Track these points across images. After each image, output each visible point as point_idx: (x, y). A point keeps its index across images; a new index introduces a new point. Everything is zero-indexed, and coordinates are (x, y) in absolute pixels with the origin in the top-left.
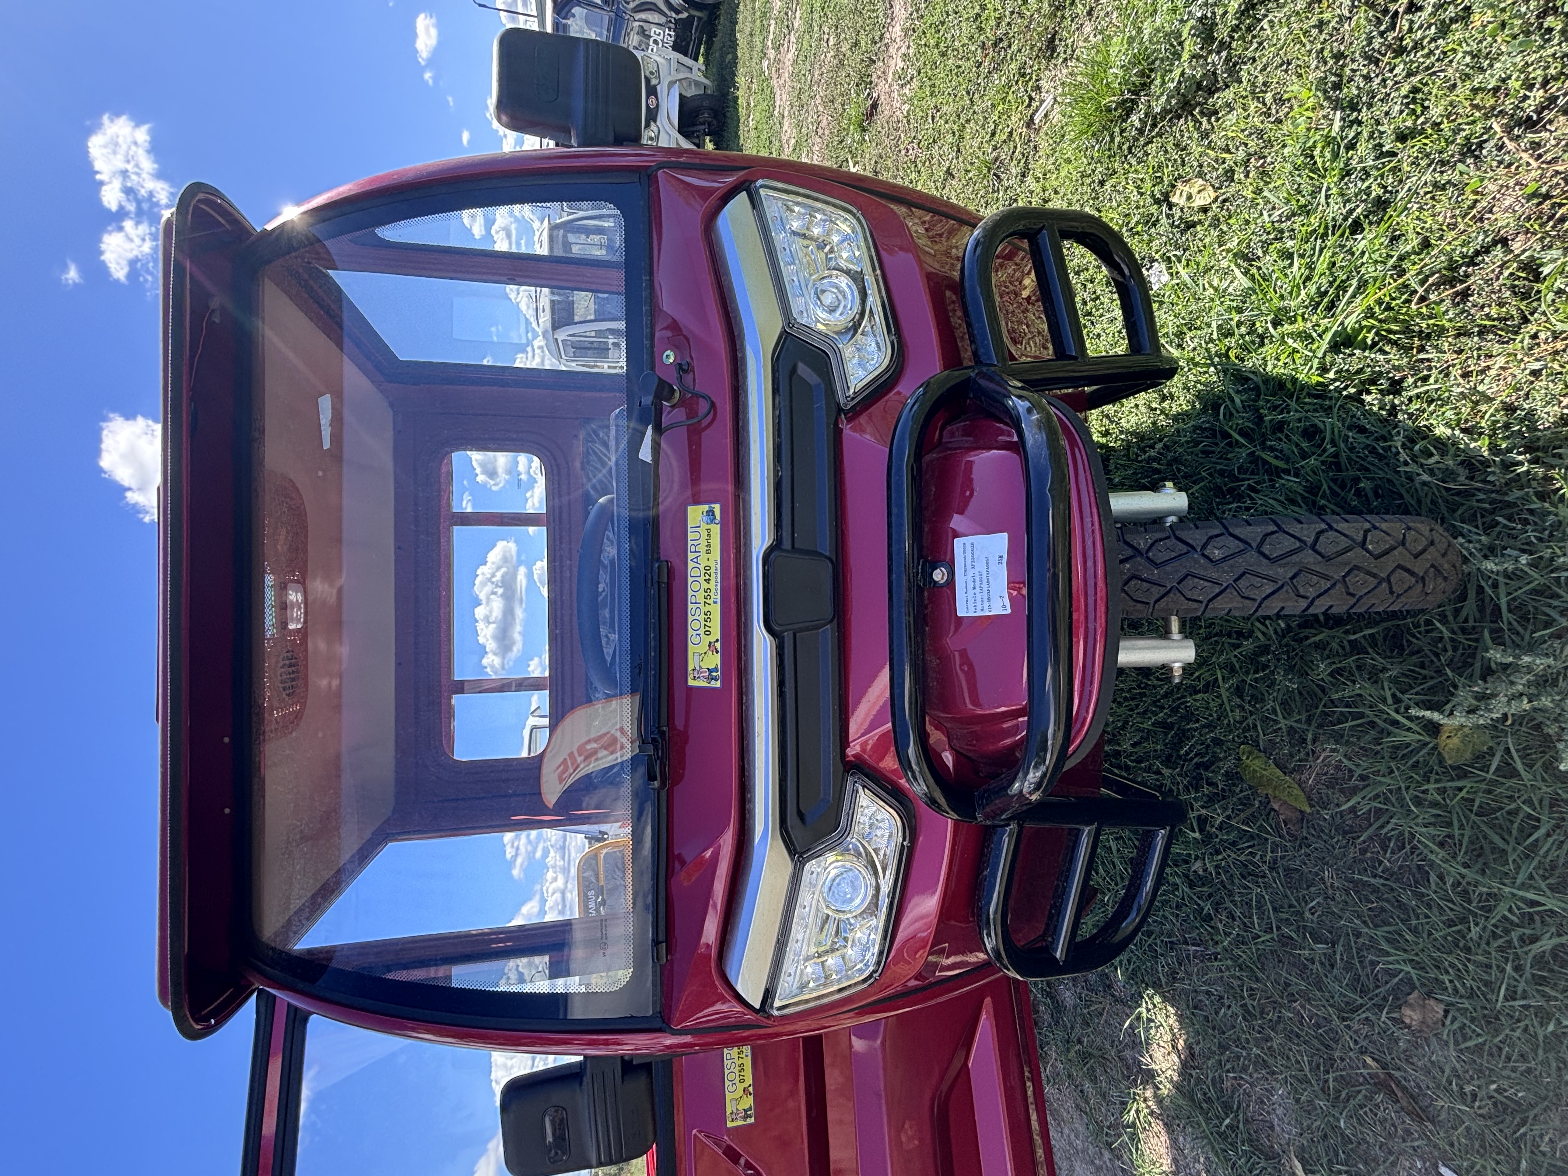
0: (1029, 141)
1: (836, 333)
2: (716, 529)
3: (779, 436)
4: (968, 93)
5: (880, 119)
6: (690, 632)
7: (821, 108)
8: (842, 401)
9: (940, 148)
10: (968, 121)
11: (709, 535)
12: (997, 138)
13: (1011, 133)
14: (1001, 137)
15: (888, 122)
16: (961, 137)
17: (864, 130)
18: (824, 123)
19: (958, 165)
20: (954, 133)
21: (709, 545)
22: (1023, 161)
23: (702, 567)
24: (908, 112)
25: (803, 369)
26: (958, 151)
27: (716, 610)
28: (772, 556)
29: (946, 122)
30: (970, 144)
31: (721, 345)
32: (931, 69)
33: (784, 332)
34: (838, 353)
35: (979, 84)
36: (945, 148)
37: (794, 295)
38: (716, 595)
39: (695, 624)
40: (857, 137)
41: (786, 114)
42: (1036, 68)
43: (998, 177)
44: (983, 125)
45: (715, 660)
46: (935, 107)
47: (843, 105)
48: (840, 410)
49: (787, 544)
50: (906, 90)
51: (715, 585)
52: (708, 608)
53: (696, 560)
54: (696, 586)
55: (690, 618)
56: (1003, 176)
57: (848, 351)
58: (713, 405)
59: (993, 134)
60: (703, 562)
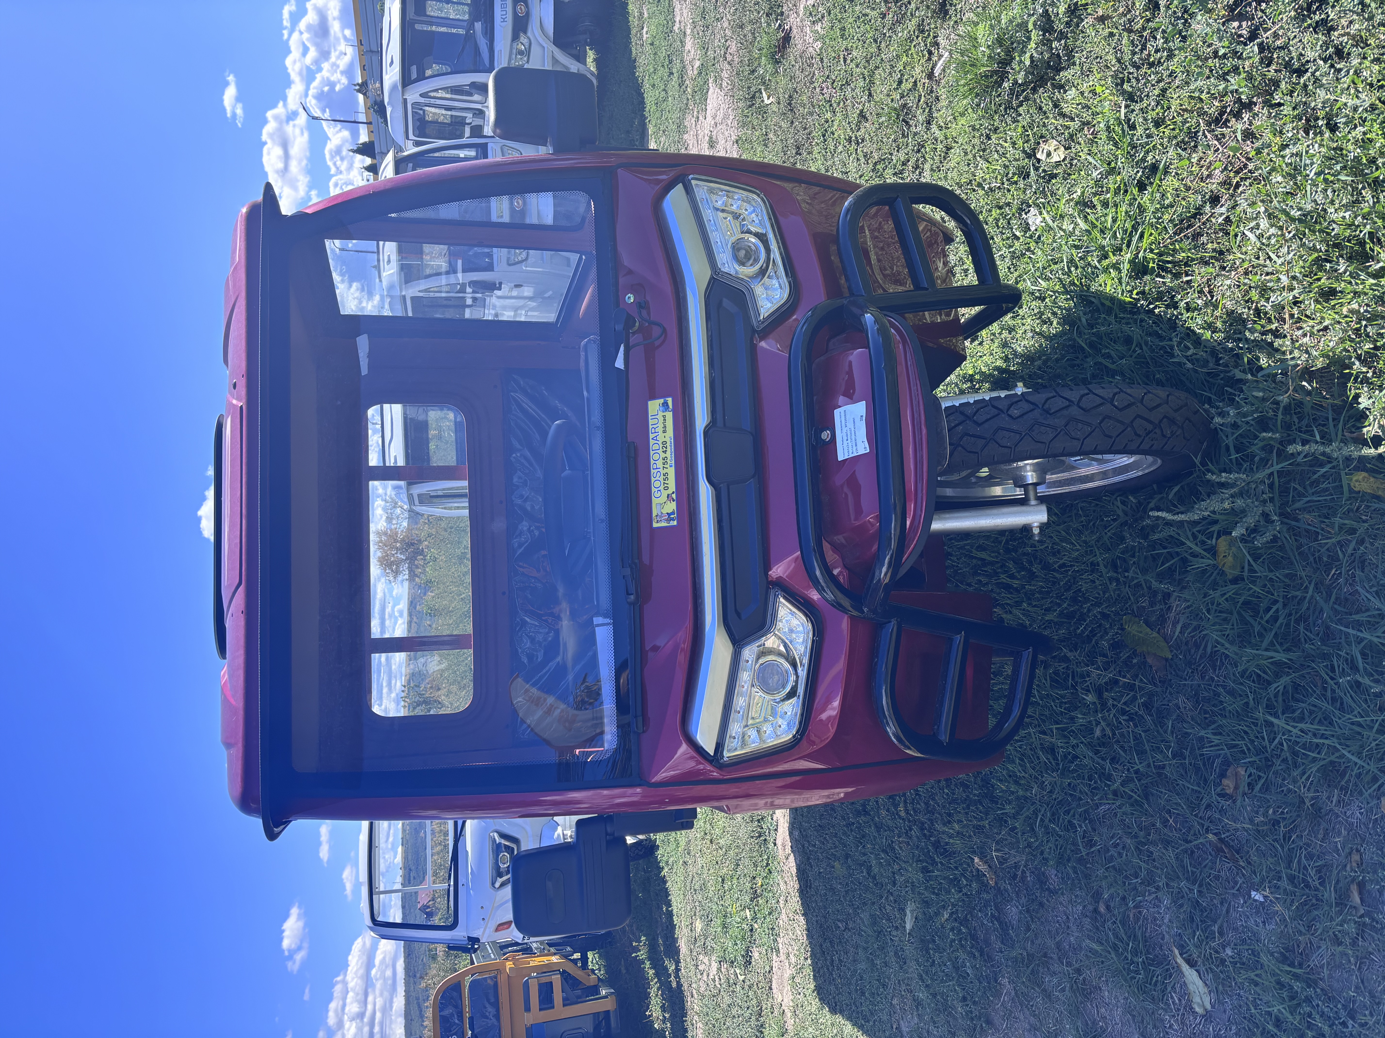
0: (932, 92)
1: (750, 278)
2: (669, 415)
3: (712, 349)
4: (875, 41)
5: (793, 52)
6: (653, 489)
7: (728, 33)
8: (755, 324)
9: (853, 90)
10: (877, 67)
11: (665, 420)
12: (903, 86)
13: (915, 82)
14: (906, 86)
15: (801, 57)
16: (872, 83)
17: (777, 62)
18: (733, 49)
19: (870, 108)
20: (864, 78)
21: (665, 427)
22: (927, 110)
23: (660, 443)
24: (821, 49)
25: (726, 303)
26: (870, 95)
27: (671, 472)
28: (710, 431)
29: (857, 66)
30: (880, 91)
31: (668, 288)
32: (840, 12)
33: (712, 278)
34: (751, 292)
35: (885, 34)
36: (857, 90)
37: (719, 253)
38: (671, 461)
39: (656, 483)
40: (770, 67)
41: (688, 32)
42: (933, 26)
43: (907, 123)
44: (890, 73)
45: (671, 507)
46: (847, 49)
47: (753, 34)
48: (754, 331)
49: (720, 422)
50: (818, 27)
51: (670, 455)
52: (666, 471)
53: (655, 439)
54: (656, 457)
55: (653, 480)
56: (911, 122)
57: (759, 290)
58: (665, 331)
59: (900, 82)
60: (661, 438)
